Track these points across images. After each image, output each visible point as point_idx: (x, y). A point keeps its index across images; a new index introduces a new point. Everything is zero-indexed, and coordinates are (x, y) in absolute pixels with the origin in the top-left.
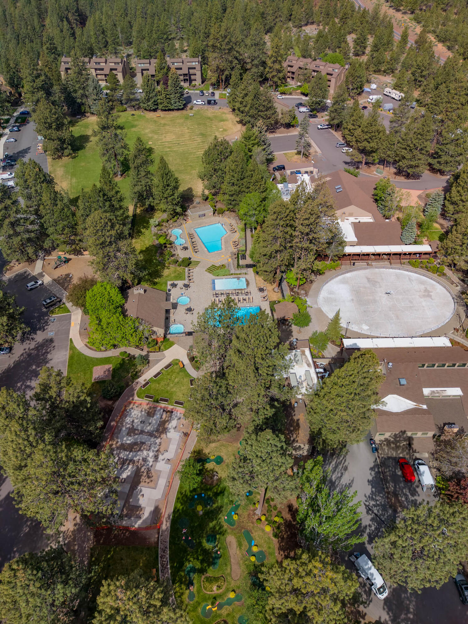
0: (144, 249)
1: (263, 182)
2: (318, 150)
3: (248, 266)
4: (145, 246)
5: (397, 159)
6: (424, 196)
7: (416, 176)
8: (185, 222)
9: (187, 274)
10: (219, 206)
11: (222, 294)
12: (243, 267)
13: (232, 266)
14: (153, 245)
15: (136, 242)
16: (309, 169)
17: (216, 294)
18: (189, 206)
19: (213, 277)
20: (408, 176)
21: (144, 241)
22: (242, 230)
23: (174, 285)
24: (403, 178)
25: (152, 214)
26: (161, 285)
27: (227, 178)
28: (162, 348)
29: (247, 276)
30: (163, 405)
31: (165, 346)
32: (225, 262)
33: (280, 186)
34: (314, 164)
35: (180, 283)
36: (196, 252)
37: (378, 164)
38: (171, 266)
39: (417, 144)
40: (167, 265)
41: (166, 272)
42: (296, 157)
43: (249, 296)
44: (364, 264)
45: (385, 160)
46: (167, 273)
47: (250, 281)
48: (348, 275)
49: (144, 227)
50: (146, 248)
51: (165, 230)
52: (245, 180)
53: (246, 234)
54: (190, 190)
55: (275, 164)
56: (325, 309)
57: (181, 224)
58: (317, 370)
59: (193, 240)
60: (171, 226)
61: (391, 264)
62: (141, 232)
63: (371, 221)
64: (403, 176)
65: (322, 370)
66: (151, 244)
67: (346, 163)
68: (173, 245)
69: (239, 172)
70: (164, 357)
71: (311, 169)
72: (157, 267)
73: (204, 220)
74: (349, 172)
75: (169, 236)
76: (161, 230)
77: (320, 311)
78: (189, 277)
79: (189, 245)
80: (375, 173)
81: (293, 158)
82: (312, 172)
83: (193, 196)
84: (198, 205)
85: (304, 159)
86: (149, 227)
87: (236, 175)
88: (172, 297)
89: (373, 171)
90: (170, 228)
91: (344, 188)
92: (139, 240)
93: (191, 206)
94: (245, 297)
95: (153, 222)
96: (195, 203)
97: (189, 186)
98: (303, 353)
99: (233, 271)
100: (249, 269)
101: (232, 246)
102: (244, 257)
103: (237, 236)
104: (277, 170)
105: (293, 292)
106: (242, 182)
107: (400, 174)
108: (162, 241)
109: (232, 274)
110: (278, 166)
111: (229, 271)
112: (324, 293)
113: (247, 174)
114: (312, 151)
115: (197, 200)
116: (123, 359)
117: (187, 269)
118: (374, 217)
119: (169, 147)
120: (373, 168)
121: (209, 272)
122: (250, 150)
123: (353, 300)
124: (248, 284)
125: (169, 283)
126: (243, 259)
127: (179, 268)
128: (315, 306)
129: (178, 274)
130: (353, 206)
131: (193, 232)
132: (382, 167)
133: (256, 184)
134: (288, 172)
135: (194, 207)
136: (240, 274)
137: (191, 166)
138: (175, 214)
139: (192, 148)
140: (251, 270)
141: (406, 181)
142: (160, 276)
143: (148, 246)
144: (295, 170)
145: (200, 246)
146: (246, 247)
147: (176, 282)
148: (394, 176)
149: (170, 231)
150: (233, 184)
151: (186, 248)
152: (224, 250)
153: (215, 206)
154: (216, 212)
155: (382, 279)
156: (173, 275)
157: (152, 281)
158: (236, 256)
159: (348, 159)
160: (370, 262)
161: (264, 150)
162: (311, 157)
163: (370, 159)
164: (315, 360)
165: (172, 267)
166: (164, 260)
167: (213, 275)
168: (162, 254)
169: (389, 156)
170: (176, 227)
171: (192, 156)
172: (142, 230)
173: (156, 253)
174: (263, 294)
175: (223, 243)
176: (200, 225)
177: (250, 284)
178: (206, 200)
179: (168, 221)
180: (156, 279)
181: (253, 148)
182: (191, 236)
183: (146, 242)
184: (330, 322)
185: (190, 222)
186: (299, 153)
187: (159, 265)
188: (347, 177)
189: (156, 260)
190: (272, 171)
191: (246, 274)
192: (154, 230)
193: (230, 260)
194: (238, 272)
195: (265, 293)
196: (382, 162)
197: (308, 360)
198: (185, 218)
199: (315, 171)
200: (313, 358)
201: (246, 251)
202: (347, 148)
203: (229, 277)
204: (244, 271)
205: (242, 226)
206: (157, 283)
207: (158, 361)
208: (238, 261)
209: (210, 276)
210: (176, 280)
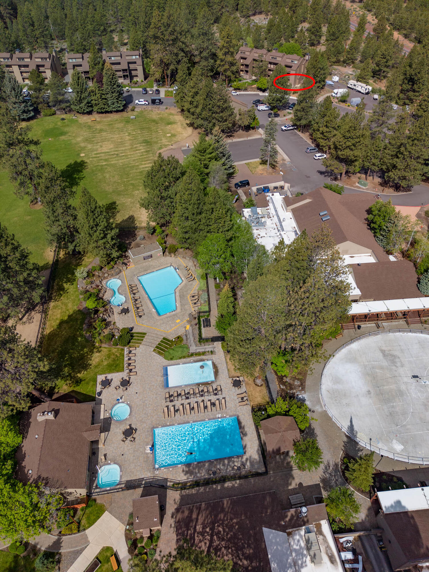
0: (66, 318)
1: (228, 218)
2: (286, 157)
3: (214, 339)
4: (68, 313)
5: (384, 167)
6: (423, 214)
7: (408, 188)
8: (125, 268)
9: (126, 359)
10: (170, 241)
11: (179, 395)
12: (207, 340)
13: (192, 338)
14: (79, 310)
15: (55, 307)
16: (278, 184)
17: (171, 396)
18: (130, 244)
19: (165, 362)
20: (397, 188)
21: (66, 305)
22: (202, 277)
23: (106, 383)
24: (391, 190)
25: (80, 258)
26: (88, 383)
27: (179, 210)
28: (84, 522)
29: (213, 357)
31: (88, 518)
32: (181, 332)
33: (247, 212)
34: (283, 176)
35: (116, 377)
36: (140, 316)
37: (359, 172)
38: (103, 345)
39: (413, 152)
40: (97, 344)
41: (96, 358)
42: (261, 167)
43: (220, 397)
44: (371, 325)
45: (368, 169)
46: (97, 360)
47: (219, 366)
48: (355, 346)
49: (69, 281)
50: (69, 316)
51: (98, 282)
52: (203, 215)
53: (207, 283)
54: (132, 219)
55: (237, 179)
56: (333, 412)
57: (120, 271)
58: (343, 554)
59: (137, 297)
60: (106, 275)
61: (408, 324)
62: (63, 289)
63: (372, 260)
64: (391, 187)
65: (349, 556)
66: (76, 308)
67: (321, 173)
68: (108, 307)
69: (194, 204)
70: (86, 543)
71: (282, 183)
72: (82, 350)
73: (151, 263)
74: (331, 189)
75: (102, 291)
76: (92, 283)
77: (326, 417)
78: (129, 364)
79: (131, 306)
80: (357, 184)
81: (257, 170)
82: (282, 188)
83: (136, 228)
84: (143, 242)
85: (271, 170)
86: (74, 280)
87: (190, 207)
88: (102, 406)
89: (355, 183)
90: (105, 278)
91: (331, 215)
92: (59, 303)
93: (133, 244)
94: (213, 398)
95: (80, 272)
96: (138, 239)
97: (131, 214)
98: (320, 532)
99: (193, 349)
100: (216, 343)
101: (191, 302)
102: (207, 323)
103: (197, 285)
104: (240, 186)
105: (284, 383)
106: (199, 217)
107: (387, 184)
108: (90, 304)
109: (192, 355)
110: (241, 182)
111: (188, 348)
112: (326, 383)
113: (205, 208)
114: (279, 158)
115: (141, 234)
116: (16, 557)
117: (126, 350)
118: (375, 254)
119: (106, 160)
120: (354, 178)
121: (159, 353)
122: (206, 167)
123: (369, 392)
124: (216, 373)
125: (101, 378)
126: (207, 326)
127: (114, 350)
128: (317, 408)
129: (114, 360)
130: (348, 242)
131: (137, 282)
132: (363, 176)
133: (219, 221)
134: (254, 189)
135: (138, 246)
136: (204, 353)
137: (133, 184)
138: (110, 260)
139: (134, 160)
140: (218, 345)
141: (396, 194)
142: (85, 367)
143: (71, 312)
144: (262, 186)
145: (147, 306)
146: (209, 304)
147: (109, 376)
148: (381, 188)
149: (104, 282)
150: (187, 218)
151: (125, 311)
152: (179, 310)
153: (165, 242)
154: (167, 250)
155: (402, 351)
156: (105, 363)
157: (74, 377)
158: (197, 320)
159: (323, 169)
160: (379, 322)
161: (224, 164)
162: (279, 167)
163: (351, 169)
164: (336, 536)
165: (105, 348)
166: (93, 336)
167: (166, 358)
168: (91, 326)
169: (374, 164)
170: (112, 275)
171: (134, 171)
172: (65, 285)
173: (82, 323)
174: (240, 391)
175: (178, 298)
176: (147, 271)
177: (220, 371)
178: (152, 234)
179: (101, 268)
180: (80, 372)
181: (211, 164)
182: (133, 289)
183: (70, 305)
184: (345, 439)
185: (132, 266)
186: (264, 162)
187: (85, 347)
188: (329, 196)
189: (82, 336)
190: (234, 189)
191: (212, 352)
192: (81, 284)
193: (188, 327)
194: (201, 349)
195: (243, 388)
196: (365, 170)
197: (328, 547)
198: (126, 261)
199: (287, 186)
200: (334, 532)
201: (209, 311)
202: (320, 154)
203: (188, 359)
204: (208, 347)
205: (200, 271)
206: (81, 380)
207: (79, 553)
208: (200, 328)
209: (160, 360)
210: (111, 371)
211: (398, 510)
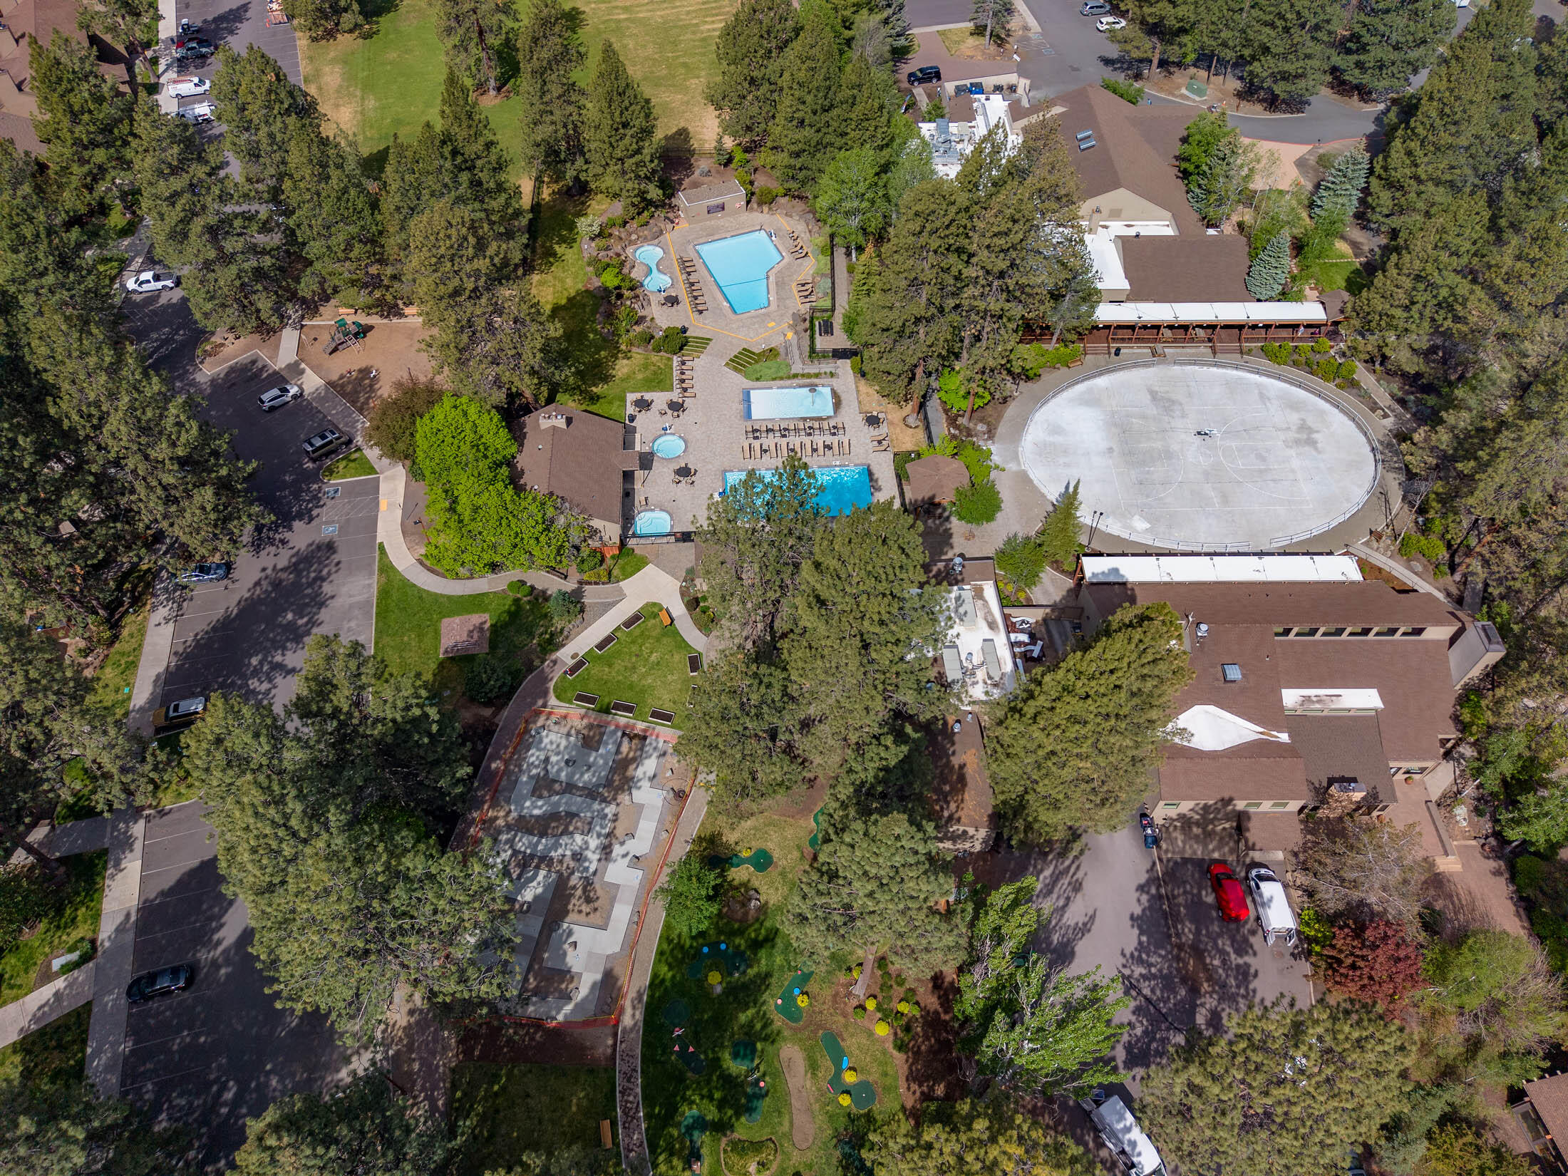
0: (564, 302)
1: (884, 119)
2: (1032, 22)
3: (839, 354)
4: (566, 294)
5: (1247, 52)
6: (1312, 160)
7: (1296, 104)
8: (670, 226)
9: (676, 374)
10: (761, 181)
11: (768, 431)
12: (824, 355)
13: (796, 352)
14: (587, 291)
15: (541, 283)
16: (1004, 80)
17: (754, 431)
18: (680, 182)
19: (747, 383)
20: (1272, 103)
21: (562, 281)
22: (823, 252)
23: (643, 405)
24: (1259, 107)
25: (583, 203)
26: (610, 403)
27: (786, 104)
28: (616, 572)
29: (834, 382)
30: (622, 721)
31: (623, 569)
32: (776, 342)
33: (927, 129)
34: (1019, 64)
35: (660, 399)
36: (701, 312)
37: (1195, 65)
38: (634, 349)
39: (1306, 13)
40: (623, 347)
41: (622, 368)
42: (972, 41)
43: (840, 437)
44: (1142, 350)
45: (1213, 55)
46: (625, 370)
47: (843, 397)
48: (1102, 381)
49: (563, 240)
50: (570, 300)
51: (618, 249)
52: (835, 112)
53: (832, 262)
54: (683, 134)
55: (915, 63)
56: (1038, 475)
57: (661, 232)
58: (1013, 636)
59: (693, 278)
60: (634, 237)
61: (1214, 353)
62: (554, 255)
63: (1170, 232)
64: (1260, 101)
65: (1024, 638)
66: (580, 286)
67: (1107, 62)
68: (638, 291)
69: (818, 89)
70: (622, 596)
71: (1012, 78)
72: (598, 352)
73: (721, 222)
74: (1115, 92)
75: (628, 265)
76: (607, 249)
77: (1024, 479)
78: (683, 381)
79: (682, 292)
80: (1184, 91)
81: (962, 47)
82: (1012, 89)
83: (692, 152)
84: (706, 179)
85: (993, 48)
86: (574, 240)
87: (809, 99)
88: (637, 436)
89: (1179, 88)
90: (631, 243)
91: (1100, 138)
92: (549, 277)
93: (686, 182)
94: (829, 439)
95: (587, 225)
96: (697, 173)
97: (682, 124)
98: (979, 593)
99: (797, 368)
100: (840, 362)
101: (797, 295)
102: (828, 329)
103: (810, 267)
104: (921, 81)
105: (957, 427)
106: (825, 117)
107: (1252, 94)
108: (610, 280)
109: (795, 376)
110: (921, 70)
111: (789, 366)
112: (1036, 431)
113: (840, 96)
114: (1014, 24)
115: (702, 165)
116: (517, 601)
117: (676, 360)
118: (1178, 221)
119: (626, 9)
120: (1179, 77)
121: (736, 369)
122: (848, 25)
123: (1110, 450)
124: (837, 404)
125: (631, 397)
126: (826, 332)
127: (655, 358)
128: (1012, 467)
129: (655, 373)
130: (1121, 191)
131: (693, 255)
132: (1203, 74)
133: (865, 124)
134: (950, 87)
135: (696, 185)
136: (817, 375)
137: (685, 65)
138: (644, 205)
139: (688, 13)
140: (845, 366)
141: (1268, 116)
142: (606, 379)
143: (573, 293)
144: (967, 82)
145: (710, 296)
146: (833, 298)
147: (648, 396)
148: (1235, 101)
149: (630, 250)
150: (802, 122)
151: (673, 301)
152: (773, 307)
153: (752, 183)
154: (754, 199)
155: (1190, 395)
156: (640, 376)
157: (586, 392)
158: (807, 324)
159: (1113, 51)
160: (1159, 346)
161: (886, 22)
162: (1013, 44)
163: (1174, 53)
164: (1007, 611)
165: (638, 354)
166: (615, 333)
167: (746, 376)
168: (610, 316)
169: (1224, 44)
170: (646, 239)
171: (689, 36)
172: (556, 247)
173: (594, 312)
174: (876, 432)
175: (773, 287)
176: (712, 236)
177: (844, 403)
178: (726, 165)
179: (625, 223)
180: (596, 385)
181: (857, 18)
182: (686, 266)
183: (569, 282)
184: (1051, 509)
185: (683, 225)
186: (979, 31)
187: (602, 349)
188: (1107, 107)
189: (595, 332)
190: (905, 85)
191: (832, 375)
192: (588, 248)
193: (790, 335)
194: (813, 369)
195: (884, 429)
196: (1206, 60)
197: (990, 612)
198: (671, 215)
199: (1023, 84)
200: (1002, 606)
201: (833, 310)
202: (1111, 19)
203: (788, 382)
204: (827, 366)
205: (822, 240)
206: (599, 397)
207: (608, 606)
208: (812, 338)
209: (738, 381)
210: (650, 389)
211: (1112, 579)
